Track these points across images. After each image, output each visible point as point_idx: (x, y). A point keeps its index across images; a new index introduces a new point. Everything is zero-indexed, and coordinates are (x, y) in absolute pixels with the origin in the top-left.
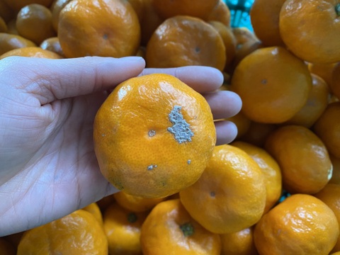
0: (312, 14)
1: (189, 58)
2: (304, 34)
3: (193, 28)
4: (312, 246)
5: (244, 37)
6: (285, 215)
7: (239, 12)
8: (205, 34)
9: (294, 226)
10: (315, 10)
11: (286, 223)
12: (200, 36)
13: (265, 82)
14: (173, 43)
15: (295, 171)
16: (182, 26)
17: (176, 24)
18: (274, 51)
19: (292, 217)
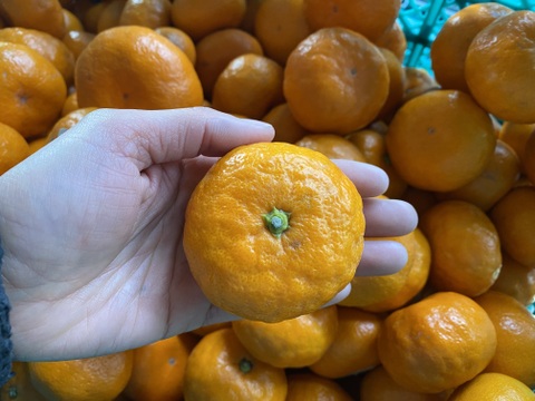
0: (507, 51)
1: (341, 79)
2: (494, 75)
3: (353, 44)
4: (459, 361)
5: (420, 80)
6: (432, 315)
7: (419, 47)
8: (368, 55)
9: (442, 330)
10: (512, 47)
11: (432, 325)
12: (360, 55)
13: (432, 131)
14: (324, 57)
15: (449, 255)
16: (340, 40)
17: (333, 35)
18: (453, 95)
19: (442, 318)
